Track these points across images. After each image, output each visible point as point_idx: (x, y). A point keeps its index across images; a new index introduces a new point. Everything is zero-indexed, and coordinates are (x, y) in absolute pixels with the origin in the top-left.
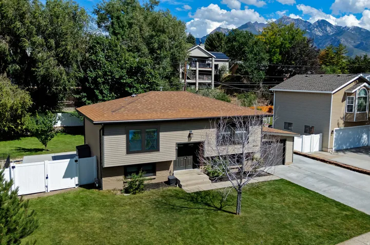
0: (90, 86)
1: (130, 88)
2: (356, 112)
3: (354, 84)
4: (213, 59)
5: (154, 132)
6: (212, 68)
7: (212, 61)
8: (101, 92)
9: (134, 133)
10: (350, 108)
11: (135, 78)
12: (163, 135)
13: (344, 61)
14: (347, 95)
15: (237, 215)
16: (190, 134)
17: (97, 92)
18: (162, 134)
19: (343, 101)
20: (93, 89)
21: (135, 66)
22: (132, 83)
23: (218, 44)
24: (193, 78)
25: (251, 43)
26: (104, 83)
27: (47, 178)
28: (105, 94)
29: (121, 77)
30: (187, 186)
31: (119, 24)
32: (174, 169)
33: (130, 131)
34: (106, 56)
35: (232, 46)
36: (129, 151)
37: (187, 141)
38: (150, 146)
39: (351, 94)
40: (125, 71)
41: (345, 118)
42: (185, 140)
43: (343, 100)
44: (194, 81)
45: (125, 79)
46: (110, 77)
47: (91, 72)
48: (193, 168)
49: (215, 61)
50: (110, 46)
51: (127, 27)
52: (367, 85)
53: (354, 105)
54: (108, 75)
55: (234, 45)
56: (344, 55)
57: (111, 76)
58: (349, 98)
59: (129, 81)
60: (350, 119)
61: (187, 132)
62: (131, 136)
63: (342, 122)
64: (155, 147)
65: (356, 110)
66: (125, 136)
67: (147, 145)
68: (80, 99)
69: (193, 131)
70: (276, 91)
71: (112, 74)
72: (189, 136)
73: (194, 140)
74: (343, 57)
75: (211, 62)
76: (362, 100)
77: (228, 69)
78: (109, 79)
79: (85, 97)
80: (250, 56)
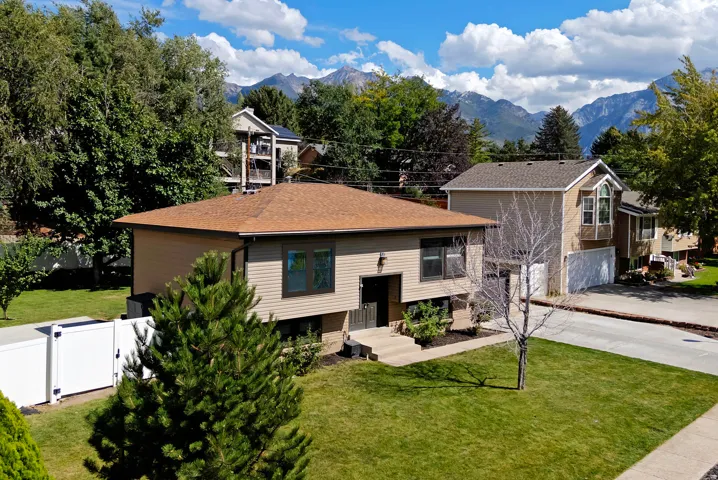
0: (74, 184)
1: (165, 187)
2: (598, 224)
3: (590, 176)
4: (274, 137)
5: (326, 254)
6: (271, 155)
7: (270, 141)
8: (101, 195)
9: (296, 256)
10: (588, 218)
11: (177, 166)
12: (341, 261)
13: (483, 149)
14: (583, 193)
15: (521, 391)
16: (381, 259)
17: (91, 194)
18: (339, 260)
19: (577, 206)
20: (84, 188)
21: (176, 141)
22: (169, 176)
23: (270, 110)
24: (235, 175)
25: (346, 109)
26: (108, 175)
27: (118, 356)
28: (108, 198)
29: (147, 164)
30: (386, 355)
31: (92, 59)
32: (351, 328)
33: (290, 252)
34: (108, 119)
35: (309, 113)
36: (287, 294)
37: (376, 273)
38: (320, 282)
39: (588, 193)
40: (153, 151)
41: (581, 235)
42: (372, 271)
43: (578, 203)
44: (237, 180)
45: (154, 168)
46: (121, 164)
47: (76, 152)
48: (378, 326)
49: (278, 142)
50: (117, 102)
51: (110, 66)
52: (610, 178)
53: (593, 211)
54: (119, 160)
55: (316, 112)
56: (483, 139)
57: (123, 161)
58: (586, 200)
59: (164, 171)
60: (589, 235)
61: (377, 256)
62: (290, 263)
63: (577, 241)
64: (326, 285)
65: (598, 220)
66: (280, 262)
67: (316, 279)
68: (50, 209)
69: (387, 254)
70: (451, 192)
71: (125, 158)
72: (381, 263)
73: (387, 270)
74: (480, 143)
75: (269, 145)
76: (604, 203)
77: (296, 159)
78: (119, 167)
79: (62, 204)
80: (349, 133)
